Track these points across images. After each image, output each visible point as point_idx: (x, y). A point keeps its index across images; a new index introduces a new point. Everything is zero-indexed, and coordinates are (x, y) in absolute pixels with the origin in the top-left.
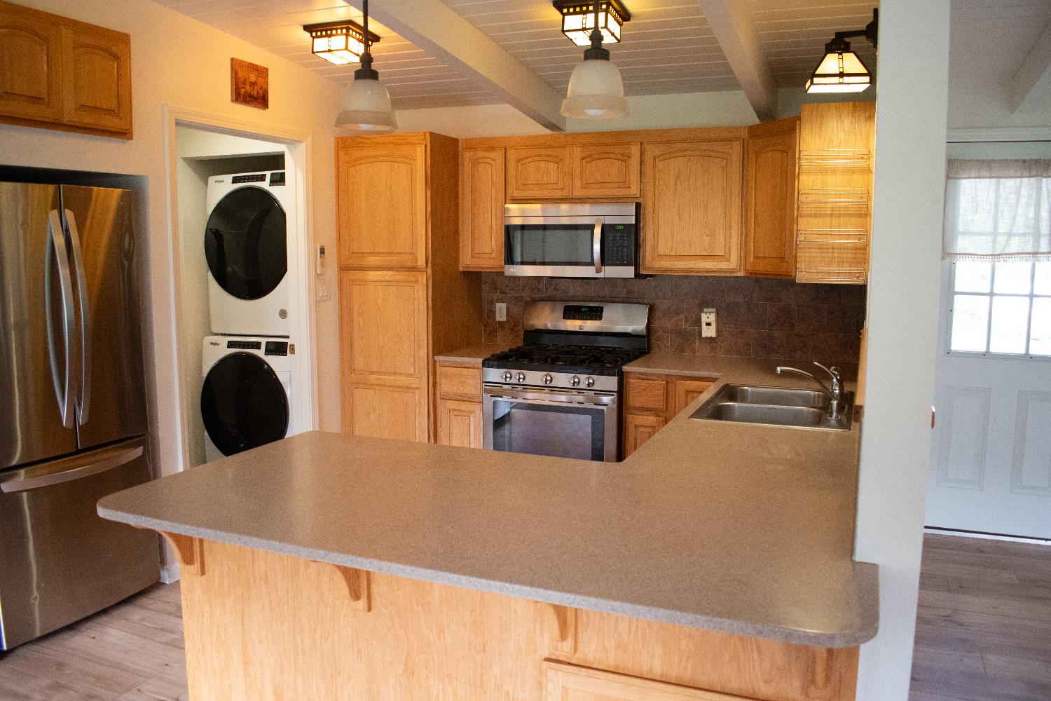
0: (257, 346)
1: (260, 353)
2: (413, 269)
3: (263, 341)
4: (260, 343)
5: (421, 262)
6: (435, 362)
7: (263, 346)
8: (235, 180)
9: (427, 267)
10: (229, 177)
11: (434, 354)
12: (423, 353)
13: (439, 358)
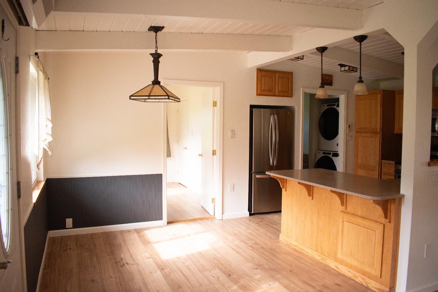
0: (330, 154)
1: (331, 156)
2: (376, 133)
3: (332, 153)
4: (331, 153)
5: (378, 130)
6: (382, 162)
7: (332, 154)
8: (328, 106)
9: (380, 131)
10: (326, 105)
11: (381, 159)
12: (378, 159)
13: (383, 161)
